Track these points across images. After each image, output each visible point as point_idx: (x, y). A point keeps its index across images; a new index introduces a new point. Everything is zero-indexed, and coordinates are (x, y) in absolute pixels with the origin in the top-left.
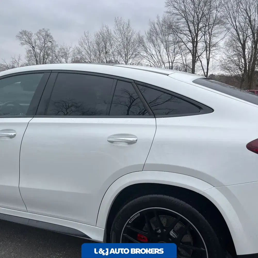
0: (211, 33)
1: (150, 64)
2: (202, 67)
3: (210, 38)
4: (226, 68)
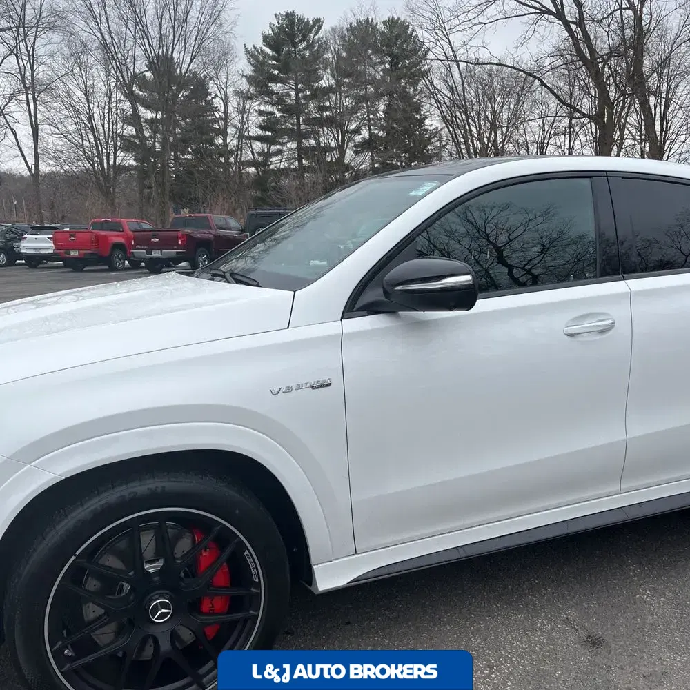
2: (20, 149)
3: (32, 67)
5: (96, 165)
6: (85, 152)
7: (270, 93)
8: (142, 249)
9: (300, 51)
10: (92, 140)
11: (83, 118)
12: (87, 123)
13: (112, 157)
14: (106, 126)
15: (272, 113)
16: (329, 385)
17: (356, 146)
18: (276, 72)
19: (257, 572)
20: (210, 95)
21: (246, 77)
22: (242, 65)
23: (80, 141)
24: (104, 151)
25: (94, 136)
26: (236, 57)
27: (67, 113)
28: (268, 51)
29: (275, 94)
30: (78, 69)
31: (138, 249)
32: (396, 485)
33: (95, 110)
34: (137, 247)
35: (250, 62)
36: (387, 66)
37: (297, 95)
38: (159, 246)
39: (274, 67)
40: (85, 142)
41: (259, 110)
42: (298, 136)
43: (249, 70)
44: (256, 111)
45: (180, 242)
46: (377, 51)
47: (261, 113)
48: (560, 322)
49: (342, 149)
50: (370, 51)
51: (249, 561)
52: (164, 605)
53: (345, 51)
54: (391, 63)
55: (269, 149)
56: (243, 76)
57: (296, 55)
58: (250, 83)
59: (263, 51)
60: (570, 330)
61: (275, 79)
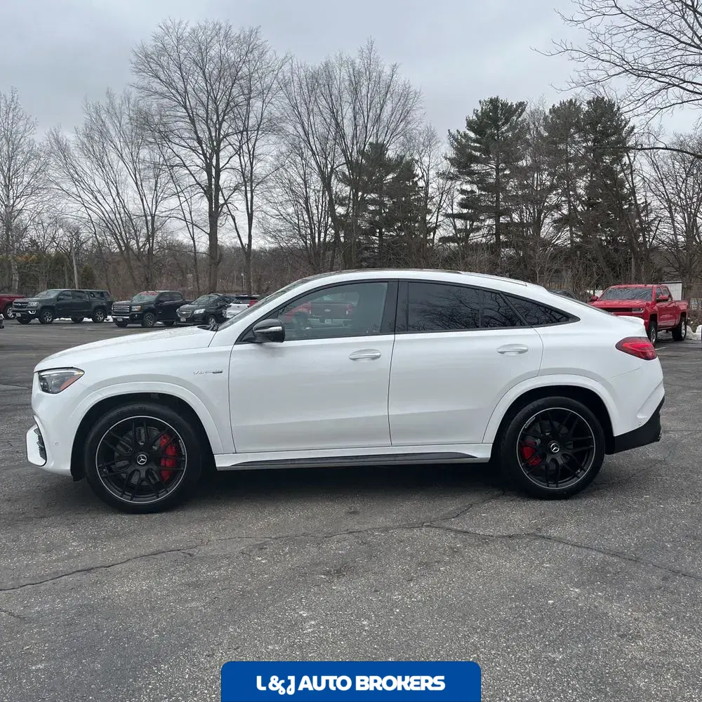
0: (253, 153)
1: (87, 217)
2: (237, 231)
3: (251, 164)
4: (270, 232)
5: (308, 242)
6: (299, 231)
7: (471, 173)
8: (317, 318)
9: (502, 133)
10: (307, 220)
11: (301, 201)
12: (304, 205)
13: (323, 235)
14: (320, 207)
15: (472, 192)
16: (221, 372)
17: (555, 222)
18: (478, 154)
19: (184, 451)
20: (417, 176)
21: (449, 159)
22: (445, 149)
23: (297, 221)
24: (317, 229)
25: (309, 217)
26: (439, 142)
27: (287, 197)
28: (472, 135)
29: (476, 173)
30: (300, 158)
31: (314, 318)
32: (254, 422)
33: (312, 194)
34: (314, 316)
35: (452, 146)
36: (590, 144)
37: (497, 173)
38: (330, 316)
39: (475, 149)
40: (300, 222)
41: (461, 189)
42: (497, 213)
43: (451, 153)
44: (458, 190)
45: (347, 313)
46: (580, 130)
47: (463, 192)
48: (347, 353)
49: (538, 224)
50: (572, 130)
51: (181, 445)
52: (143, 458)
53: (547, 131)
54: (594, 141)
55: (471, 225)
56: (446, 158)
57: (498, 137)
58: (452, 164)
59: (466, 136)
60: (353, 357)
61: (477, 160)
